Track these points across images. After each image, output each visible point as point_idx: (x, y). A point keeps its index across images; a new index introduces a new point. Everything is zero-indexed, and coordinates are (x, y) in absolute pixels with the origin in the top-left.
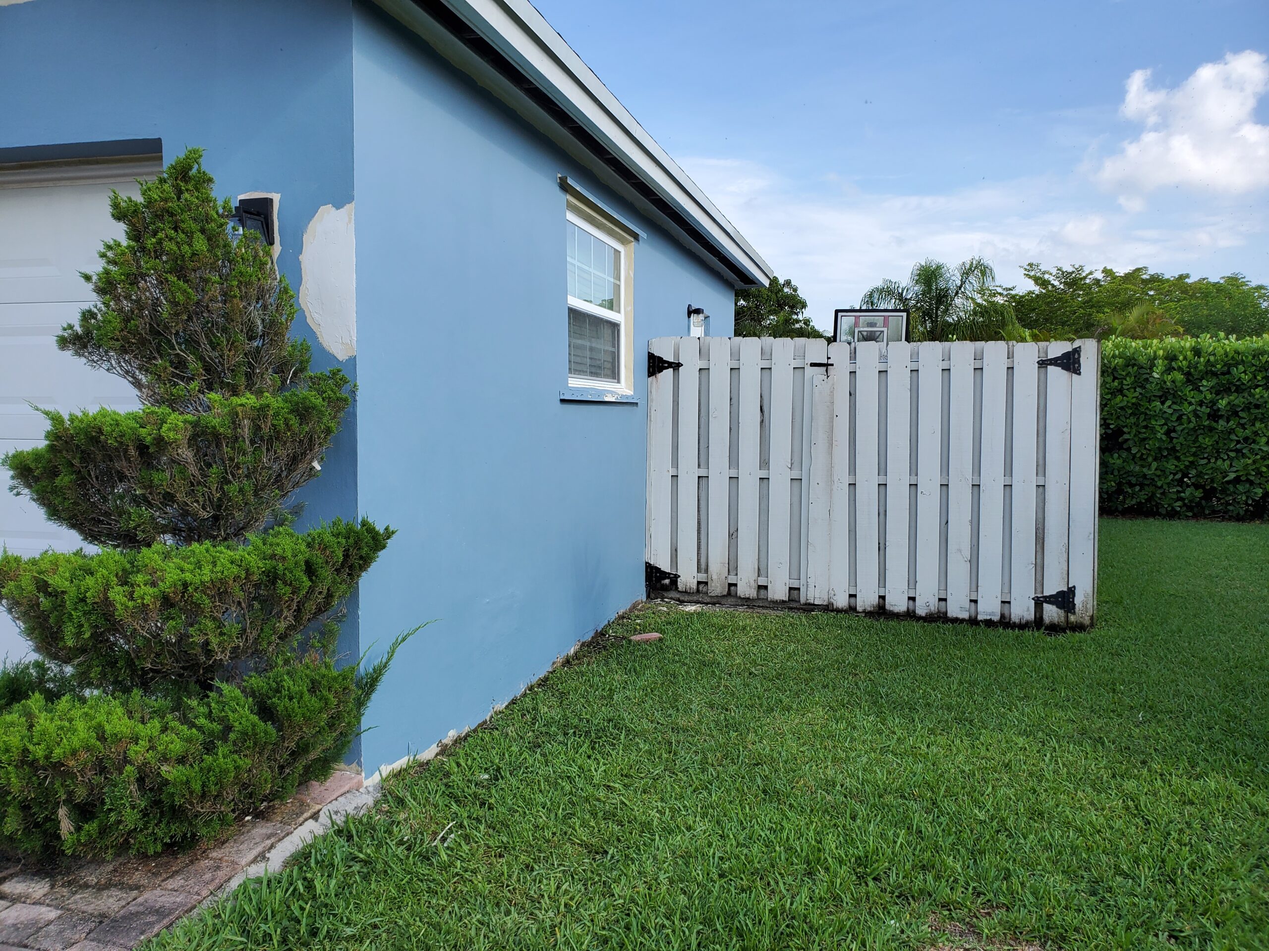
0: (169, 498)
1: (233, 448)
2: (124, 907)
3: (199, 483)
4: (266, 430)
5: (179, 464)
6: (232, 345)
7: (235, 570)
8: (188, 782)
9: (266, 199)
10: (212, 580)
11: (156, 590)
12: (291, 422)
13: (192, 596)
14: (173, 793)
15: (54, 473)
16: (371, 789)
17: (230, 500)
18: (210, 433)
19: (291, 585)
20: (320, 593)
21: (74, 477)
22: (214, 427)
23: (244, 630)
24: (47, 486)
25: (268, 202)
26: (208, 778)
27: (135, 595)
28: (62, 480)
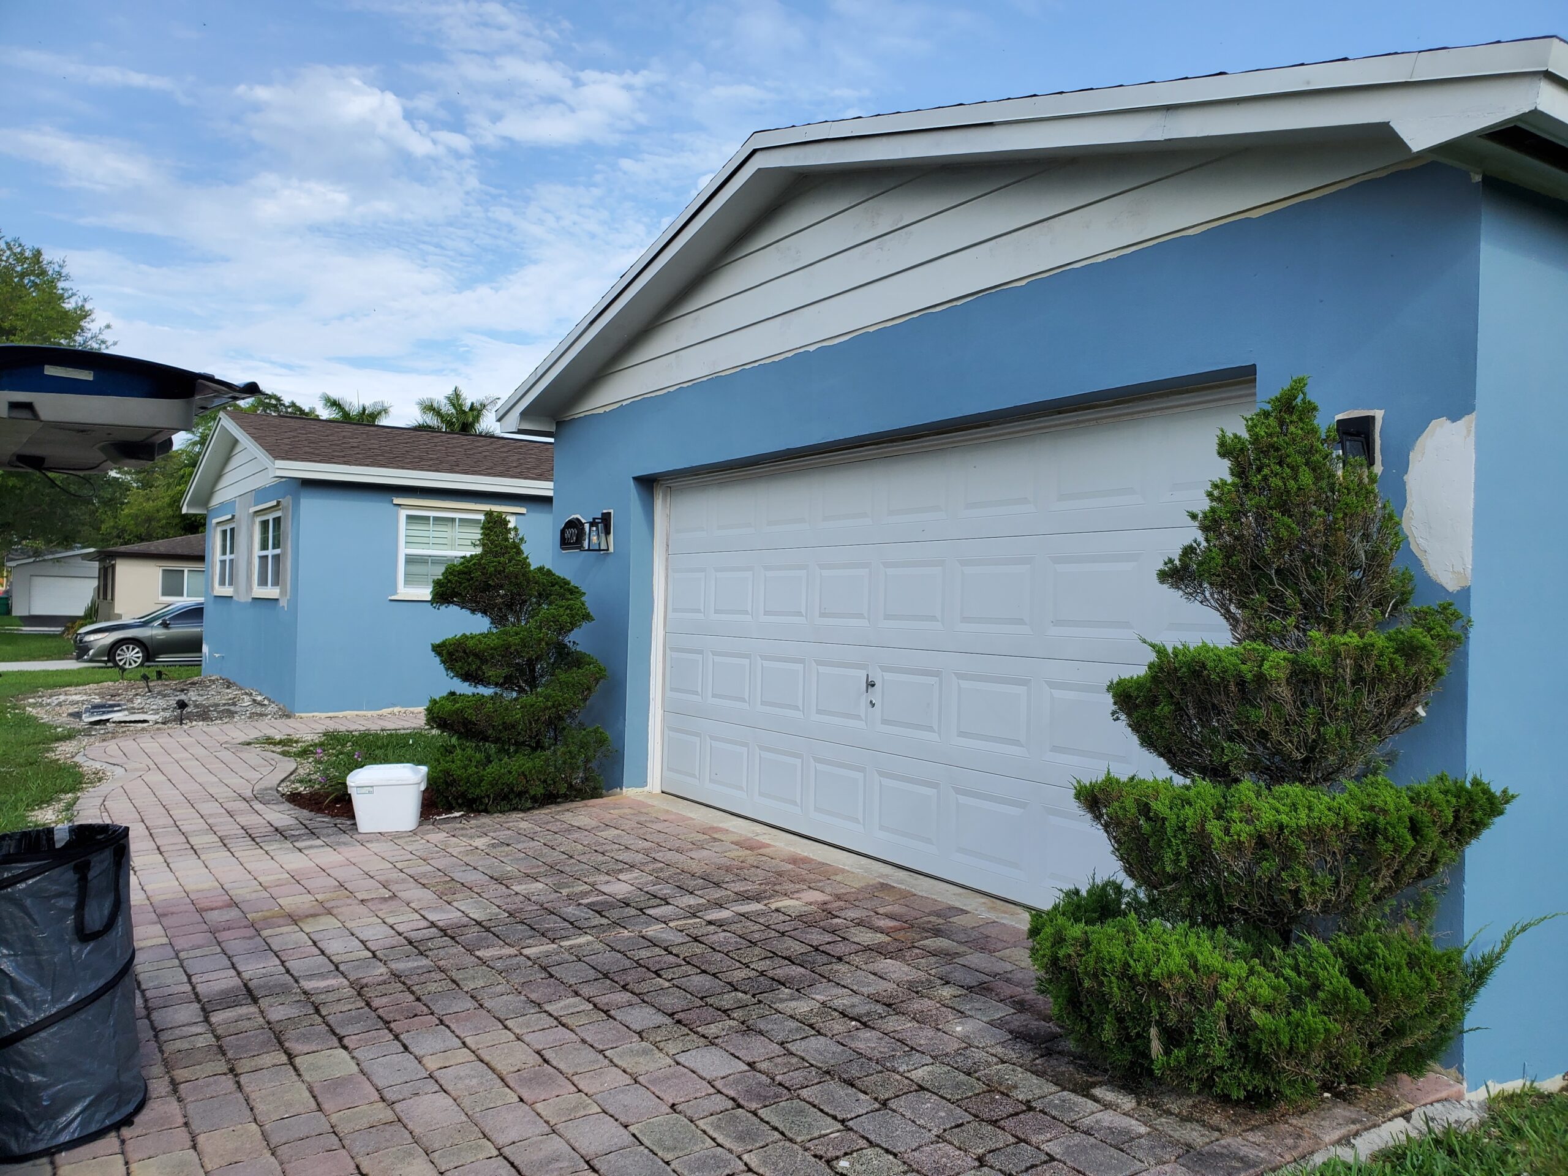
0: (1263, 735)
1: (1332, 688)
2: (1208, 1144)
3: (1295, 722)
4: (1369, 670)
5: (1276, 702)
6: (1333, 578)
7: (1333, 818)
8: (1275, 1032)
9: (1368, 417)
10: (1308, 825)
11: (1252, 828)
12: (1396, 663)
13: (1287, 840)
14: (1261, 1040)
15: (1153, 702)
16: (1475, 1105)
17: (1325, 742)
18: (1309, 672)
19: (1392, 842)
20: (1424, 856)
21: (1173, 707)
22: (1315, 667)
23: (1337, 882)
24: (1146, 715)
25: (1371, 420)
26: (1296, 1033)
27: (1232, 831)
28: (1162, 710)
